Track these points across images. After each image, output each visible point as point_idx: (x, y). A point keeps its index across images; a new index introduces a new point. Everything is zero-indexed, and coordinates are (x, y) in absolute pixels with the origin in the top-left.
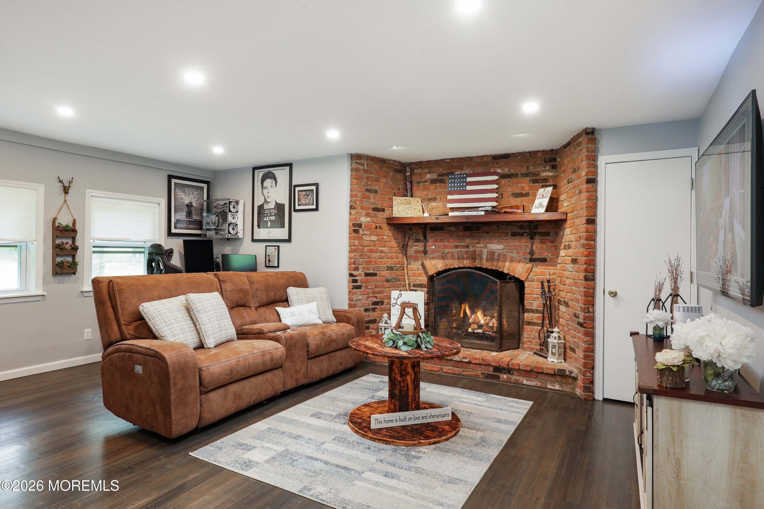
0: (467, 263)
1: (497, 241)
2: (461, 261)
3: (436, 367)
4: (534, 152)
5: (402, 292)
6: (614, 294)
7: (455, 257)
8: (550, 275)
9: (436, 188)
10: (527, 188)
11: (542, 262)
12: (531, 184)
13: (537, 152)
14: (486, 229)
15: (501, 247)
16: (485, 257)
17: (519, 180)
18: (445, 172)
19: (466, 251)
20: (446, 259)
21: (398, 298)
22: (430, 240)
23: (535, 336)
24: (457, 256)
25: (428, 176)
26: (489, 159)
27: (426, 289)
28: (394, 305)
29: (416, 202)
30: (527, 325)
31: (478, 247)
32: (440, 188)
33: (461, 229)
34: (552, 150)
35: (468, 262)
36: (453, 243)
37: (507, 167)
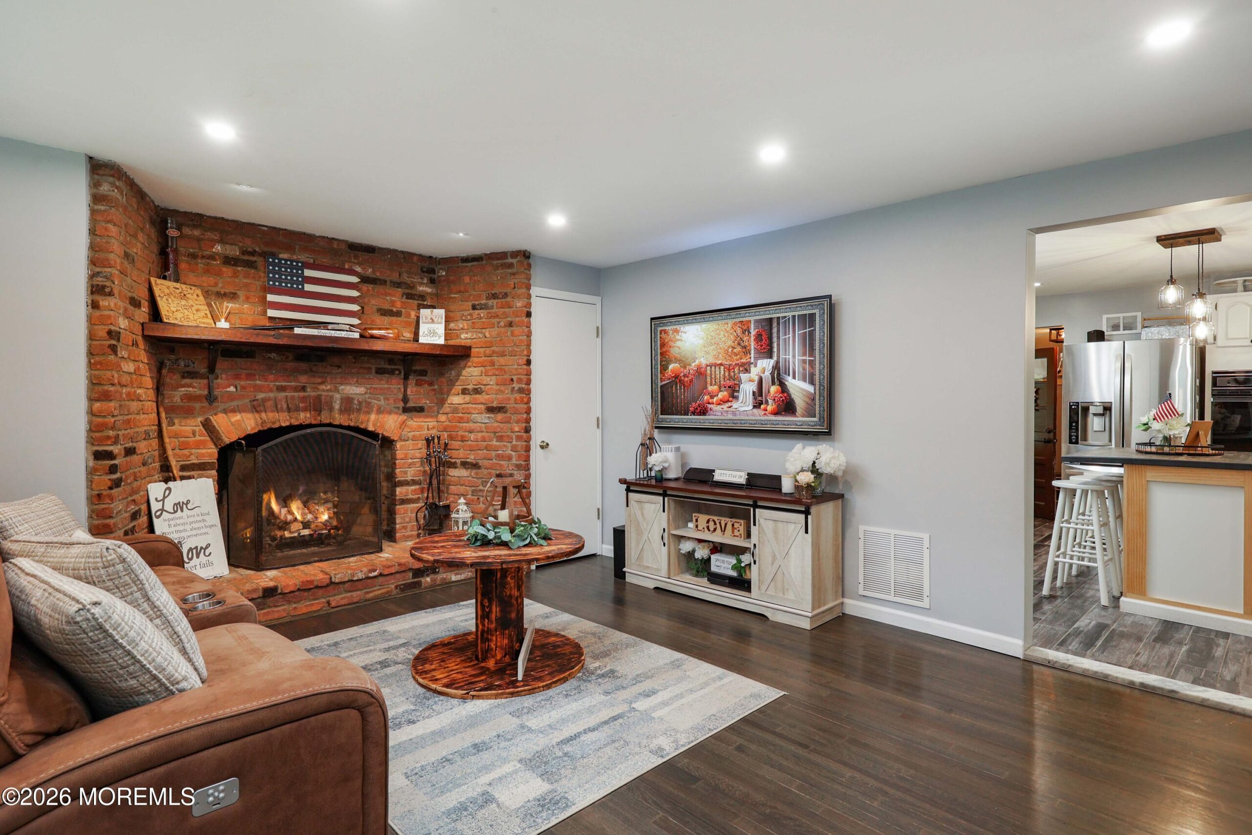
0: (304, 417)
1: (355, 380)
2: (294, 414)
3: (319, 603)
4: (408, 253)
5: (171, 484)
6: (544, 446)
7: (282, 408)
8: (428, 429)
9: (235, 275)
10: (398, 304)
11: (418, 412)
12: (404, 300)
13: (411, 255)
14: (336, 360)
15: (361, 390)
16: (337, 406)
17: (387, 291)
18: (257, 249)
19: (304, 397)
20: (261, 411)
21: (165, 497)
22: (224, 376)
23: (410, 518)
24: (285, 406)
25: (218, 248)
26: (343, 246)
27: (214, 473)
28: (158, 514)
29: (195, 296)
30: (400, 505)
31: (323, 390)
32: (247, 276)
33: (291, 358)
34: (431, 257)
35: (308, 415)
36: (274, 381)
37: (370, 267)
